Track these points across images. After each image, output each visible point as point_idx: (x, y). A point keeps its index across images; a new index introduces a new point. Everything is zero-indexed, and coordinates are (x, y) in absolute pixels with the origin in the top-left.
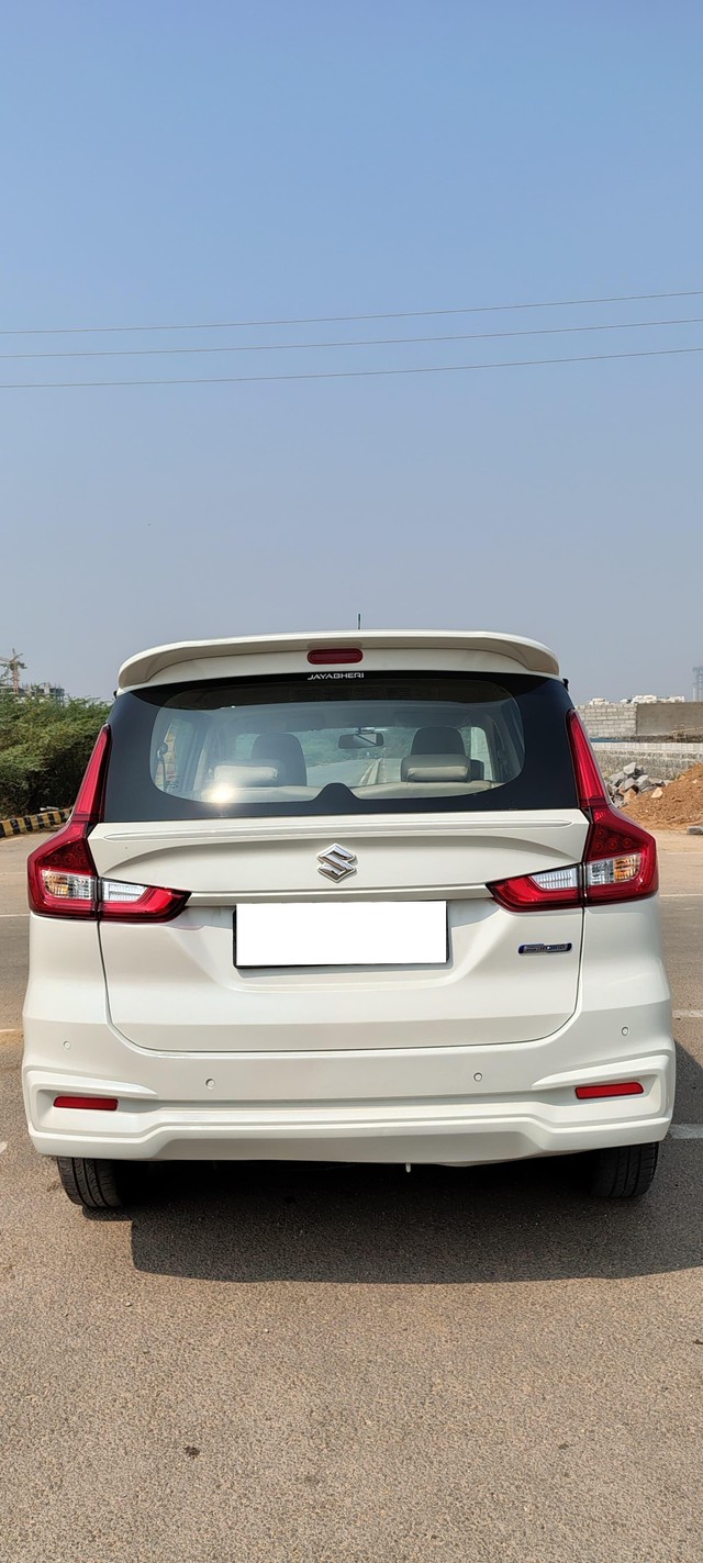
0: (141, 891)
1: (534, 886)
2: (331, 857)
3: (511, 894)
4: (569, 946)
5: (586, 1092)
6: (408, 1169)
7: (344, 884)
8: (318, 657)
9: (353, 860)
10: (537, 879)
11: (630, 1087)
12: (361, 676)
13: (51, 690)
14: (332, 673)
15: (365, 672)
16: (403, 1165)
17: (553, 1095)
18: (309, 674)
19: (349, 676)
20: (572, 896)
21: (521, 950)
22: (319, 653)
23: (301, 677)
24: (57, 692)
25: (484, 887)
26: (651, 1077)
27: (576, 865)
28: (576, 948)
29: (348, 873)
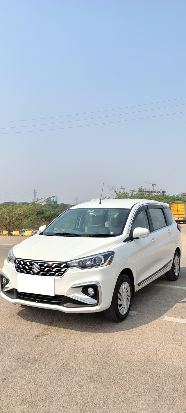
13: (162, 191)
24: (164, 192)
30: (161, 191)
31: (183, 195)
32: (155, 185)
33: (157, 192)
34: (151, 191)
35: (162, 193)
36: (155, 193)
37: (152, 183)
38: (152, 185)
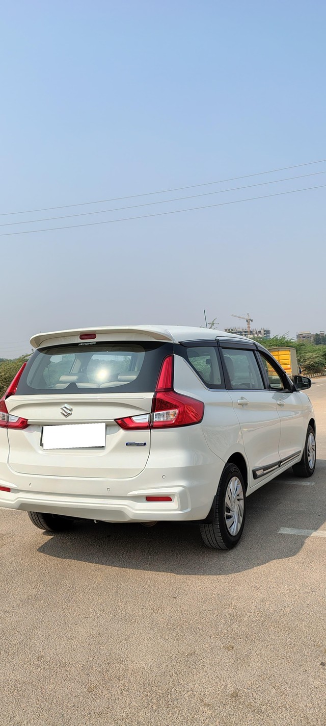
0: (17, 419)
1: (132, 421)
2: (64, 409)
3: (124, 424)
4: (145, 444)
5: (150, 499)
6: (95, 522)
7: (68, 418)
8: (83, 337)
9: (71, 410)
10: (134, 418)
11: (167, 499)
12: (95, 343)
13: (264, 331)
14: (86, 343)
15: (97, 342)
16: (93, 520)
17: (136, 498)
18: (79, 343)
19: (91, 344)
20: (147, 425)
21: (127, 444)
22: (84, 336)
23: (76, 345)
24: (267, 332)
25: (113, 420)
26: (174, 495)
27: (149, 413)
28: (148, 444)
29: (69, 415)
30: (262, 332)
31: (301, 336)
32: (252, 321)
33: (256, 333)
34: (245, 332)
35: (265, 334)
36: (253, 334)
37: (247, 318)
38: (247, 321)
